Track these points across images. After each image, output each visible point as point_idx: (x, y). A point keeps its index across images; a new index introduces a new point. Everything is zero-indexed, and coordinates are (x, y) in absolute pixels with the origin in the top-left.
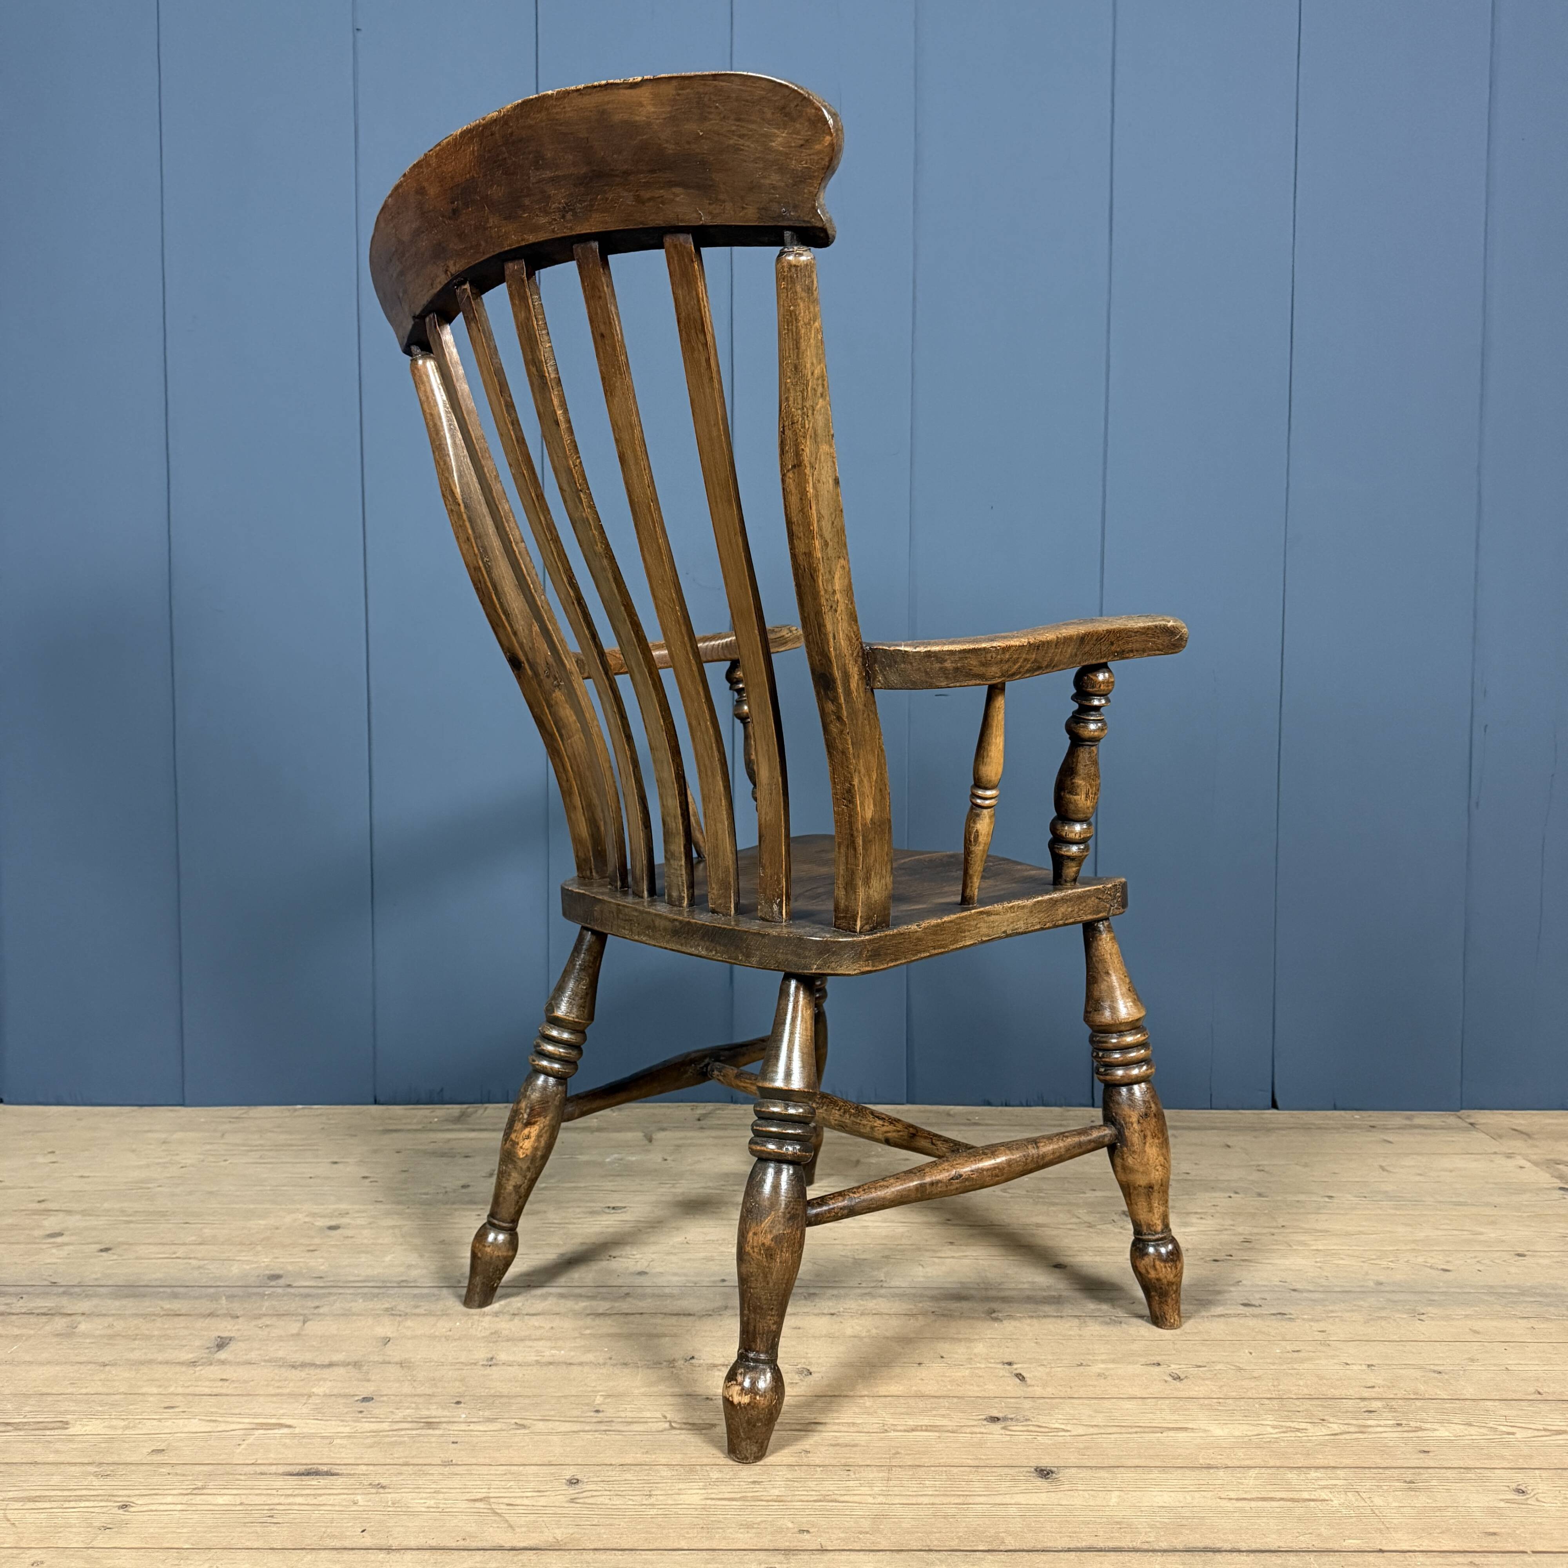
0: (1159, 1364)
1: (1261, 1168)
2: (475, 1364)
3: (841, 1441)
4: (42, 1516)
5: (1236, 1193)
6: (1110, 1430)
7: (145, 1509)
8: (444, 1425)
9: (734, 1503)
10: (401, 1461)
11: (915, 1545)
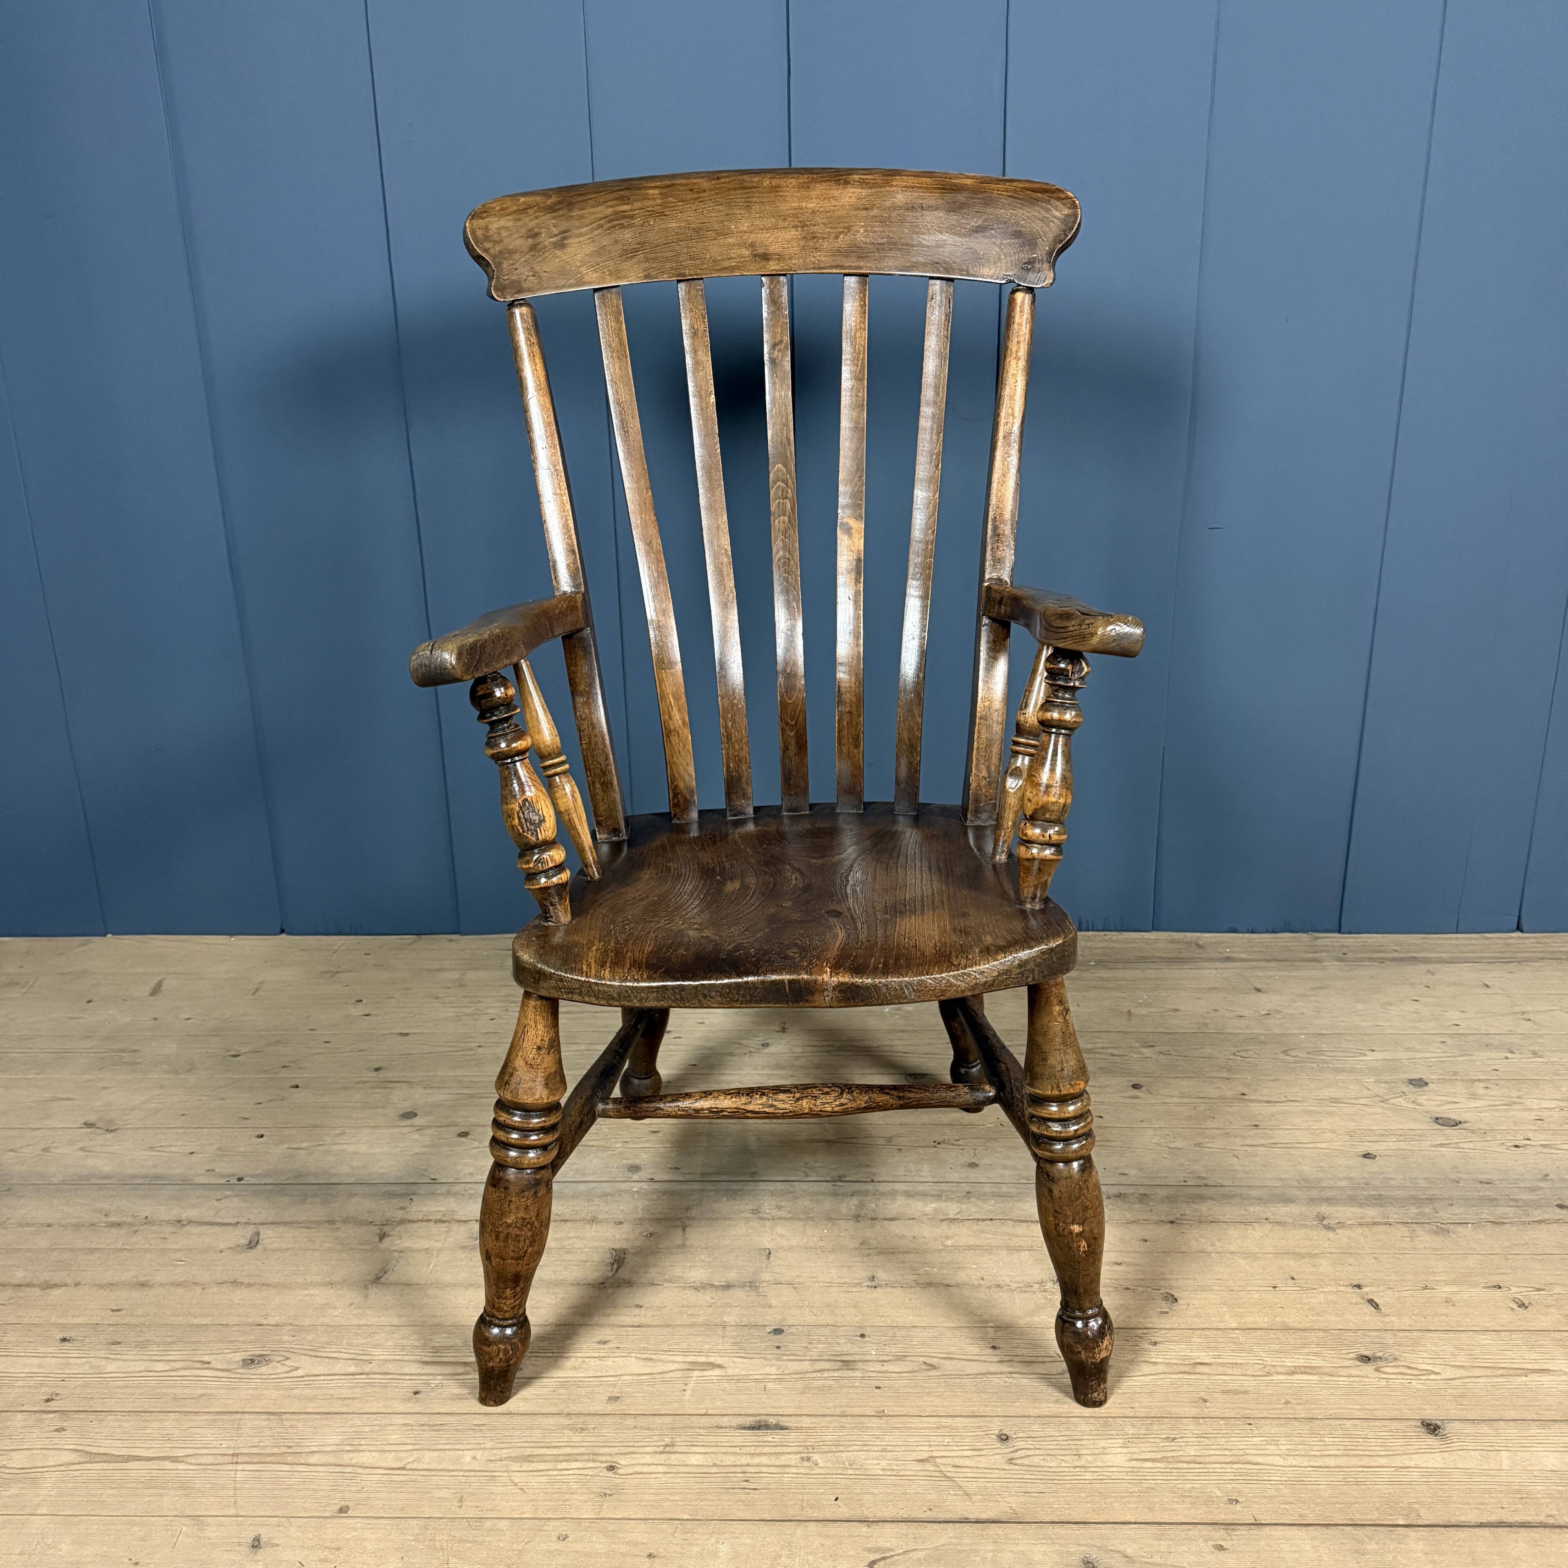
0: (1500, 1287)
1: (1526, 1016)
2: (860, 1284)
3: (1231, 1387)
4: (544, 1479)
5: (1512, 1052)
6: (1477, 1372)
7: (631, 1471)
8: (860, 1364)
9: (1158, 1465)
10: (838, 1411)
11: (1340, 1519)
